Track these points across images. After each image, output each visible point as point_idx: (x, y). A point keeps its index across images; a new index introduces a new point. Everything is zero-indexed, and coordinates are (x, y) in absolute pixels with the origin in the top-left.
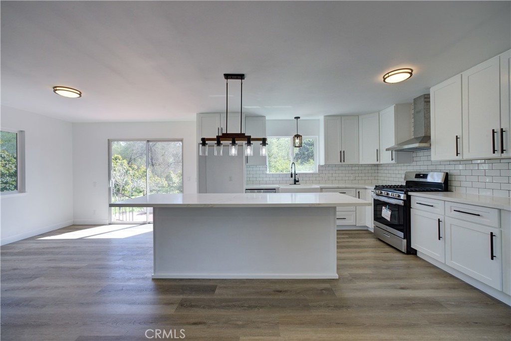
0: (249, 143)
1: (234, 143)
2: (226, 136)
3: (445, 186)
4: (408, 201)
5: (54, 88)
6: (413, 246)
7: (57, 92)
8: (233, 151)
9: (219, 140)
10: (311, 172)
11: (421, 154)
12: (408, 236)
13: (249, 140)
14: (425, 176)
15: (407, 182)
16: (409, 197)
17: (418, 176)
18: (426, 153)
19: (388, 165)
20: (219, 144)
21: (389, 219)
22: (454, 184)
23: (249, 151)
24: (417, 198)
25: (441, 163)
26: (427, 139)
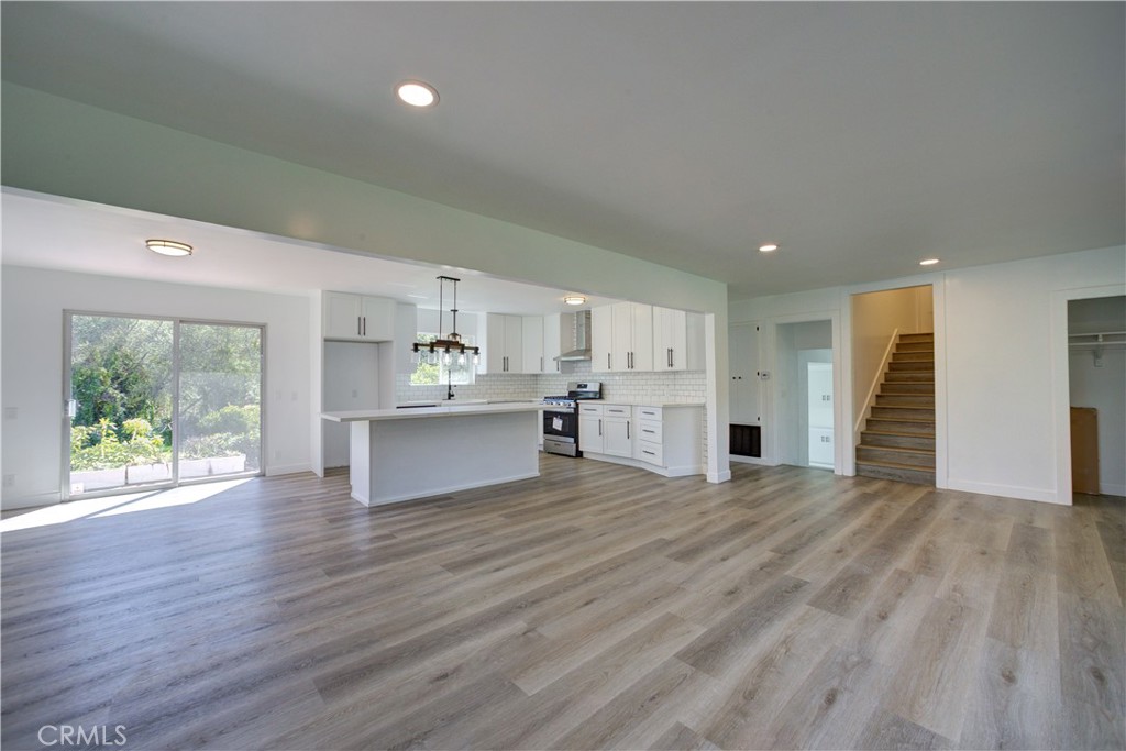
0: (462, 352)
1: (447, 351)
2: (440, 343)
3: (600, 395)
4: (577, 409)
5: (147, 241)
6: (580, 449)
7: (152, 248)
8: (448, 358)
9: (432, 346)
10: (466, 383)
11: (580, 365)
12: (577, 442)
13: (462, 348)
14: (585, 386)
15: (570, 393)
16: (577, 404)
17: (579, 386)
18: (586, 364)
19: (555, 375)
20: (432, 351)
21: (560, 429)
22: (606, 392)
23: (462, 359)
24: (583, 405)
25: (596, 375)
26: (588, 350)
